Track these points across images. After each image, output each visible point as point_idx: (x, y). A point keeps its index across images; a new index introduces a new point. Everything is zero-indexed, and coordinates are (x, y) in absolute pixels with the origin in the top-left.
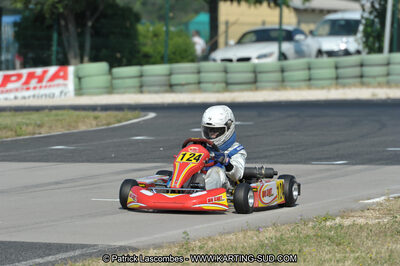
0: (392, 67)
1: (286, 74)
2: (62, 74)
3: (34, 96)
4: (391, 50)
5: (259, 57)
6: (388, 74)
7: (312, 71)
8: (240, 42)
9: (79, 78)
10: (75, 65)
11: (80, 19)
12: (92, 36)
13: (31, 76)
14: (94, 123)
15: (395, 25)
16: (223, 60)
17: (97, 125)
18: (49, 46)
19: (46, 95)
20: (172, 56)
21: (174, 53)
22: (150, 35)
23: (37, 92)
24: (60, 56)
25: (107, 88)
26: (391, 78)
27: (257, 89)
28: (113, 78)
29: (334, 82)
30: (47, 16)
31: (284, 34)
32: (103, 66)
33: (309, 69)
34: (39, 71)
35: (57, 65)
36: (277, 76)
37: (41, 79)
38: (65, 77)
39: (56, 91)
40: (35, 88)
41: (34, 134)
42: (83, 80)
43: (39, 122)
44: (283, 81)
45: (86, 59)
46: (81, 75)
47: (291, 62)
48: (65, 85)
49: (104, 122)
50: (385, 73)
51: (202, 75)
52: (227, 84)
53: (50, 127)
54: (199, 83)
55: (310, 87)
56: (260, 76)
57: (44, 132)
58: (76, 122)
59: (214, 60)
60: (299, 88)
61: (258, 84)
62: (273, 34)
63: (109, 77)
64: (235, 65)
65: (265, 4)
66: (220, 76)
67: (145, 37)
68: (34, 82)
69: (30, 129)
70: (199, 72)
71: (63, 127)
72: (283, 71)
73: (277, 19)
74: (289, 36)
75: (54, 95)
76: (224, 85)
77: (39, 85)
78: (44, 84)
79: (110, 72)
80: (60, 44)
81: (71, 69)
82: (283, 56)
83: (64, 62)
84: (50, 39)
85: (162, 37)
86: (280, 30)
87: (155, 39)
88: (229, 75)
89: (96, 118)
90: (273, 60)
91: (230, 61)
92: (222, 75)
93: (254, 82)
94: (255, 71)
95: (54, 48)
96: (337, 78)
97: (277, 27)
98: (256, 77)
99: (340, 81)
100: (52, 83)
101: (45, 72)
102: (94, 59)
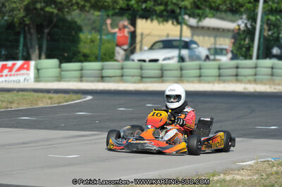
0: (258, 69)
1: (183, 72)
2: (26, 66)
3: (6, 81)
4: (258, 58)
5: (164, 59)
6: (256, 75)
7: (202, 71)
8: (152, 48)
9: (38, 70)
10: (35, 60)
11: (40, 28)
12: (48, 41)
13: (4, 67)
14: (49, 101)
15: (262, 40)
16: (139, 61)
17: (51, 104)
18: (17, 47)
19: (14, 81)
20: (104, 56)
21: (105, 54)
22: (89, 41)
23: (8, 78)
24: (25, 54)
25: (57, 77)
26: (257, 77)
27: (163, 82)
28: (62, 71)
29: (217, 78)
30: (17, 25)
31: (183, 44)
32: (55, 62)
33: (200, 69)
34: (10, 63)
35: (22, 60)
36: (178, 73)
37: (11, 69)
38: (28, 69)
39: (21, 78)
40: (6, 76)
41: (7, 108)
42: (40, 71)
43: (10, 100)
44: (181, 76)
45: (43, 56)
46: (39, 67)
47: (188, 64)
48: (28, 74)
49: (56, 101)
50: (254, 73)
51: (124, 70)
52: (142, 77)
53: (19, 104)
54: (122, 76)
55: (200, 82)
56: (165, 72)
57: (14, 107)
58: (36, 101)
59: (133, 60)
60: (193, 82)
61: (164, 78)
62: (175, 44)
63: (59, 70)
64: (148, 64)
65: (170, 22)
66: (137, 72)
67: (85, 43)
68: (6, 72)
69: (5, 104)
70: (122, 69)
71: (27, 104)
72: (181, 69)
73: (178, 33)
74: (186, 45)
75: (19, 81)
76: (139, 78)
77: (9, 73)
78: (13, 72)
79: (60, 67)
80: (25, 45)
81: (32, 63)
82: (182, 59)
83: (27, 58)
84: (18, 41)
85: (97, 43)
86: (180, 40)
87: (92, 44)
88: (143, 71)
89: (50, 98)
90: (174, 62)
91: (144, 61)
92: (139, 71)
93: (161, 77)
94: (162, 69)
95: (21, 48)
96: (219, 76)
97: (178, 38)
98: (162, 73)
99: (221, 78)
100: (19, 73)
101: (14, 65)
102: (49, 57)
